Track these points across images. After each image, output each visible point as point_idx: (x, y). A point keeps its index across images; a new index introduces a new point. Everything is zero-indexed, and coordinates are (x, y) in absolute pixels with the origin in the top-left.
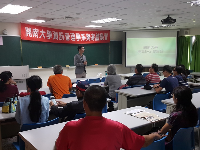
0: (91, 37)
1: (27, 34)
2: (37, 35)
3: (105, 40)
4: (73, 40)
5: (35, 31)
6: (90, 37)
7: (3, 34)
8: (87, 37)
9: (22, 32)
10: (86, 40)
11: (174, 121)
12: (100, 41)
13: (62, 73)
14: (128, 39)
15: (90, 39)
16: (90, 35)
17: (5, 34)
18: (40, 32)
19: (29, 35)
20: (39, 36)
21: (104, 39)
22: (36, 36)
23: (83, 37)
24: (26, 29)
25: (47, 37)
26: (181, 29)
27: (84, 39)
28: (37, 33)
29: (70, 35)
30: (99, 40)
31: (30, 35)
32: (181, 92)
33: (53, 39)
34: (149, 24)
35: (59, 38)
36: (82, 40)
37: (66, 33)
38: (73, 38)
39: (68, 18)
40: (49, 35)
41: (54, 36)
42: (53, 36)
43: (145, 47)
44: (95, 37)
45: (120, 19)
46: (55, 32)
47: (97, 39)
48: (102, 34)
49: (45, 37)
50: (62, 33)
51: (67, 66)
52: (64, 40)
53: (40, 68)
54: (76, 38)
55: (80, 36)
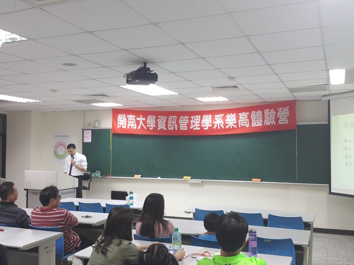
0: (237, 121)
1: (119, 125)
2: (134, 125)
3: (280, 123)
4: (194, 129)
5: (130, 119)
6: (235, 119)
8: (226, 120)
10: (227, 127)
12: (264, 126)
15: (237, 124)
16: (234, 117)
18: (138, 119)
19: (122, 125)
20: (138, 125)
21: (277, 122)
22: (133, 127)
23: (219, 120)
24: (119, 117)
25: (148, 126)
27: (220, 126)
28: (134, 121)
30: (261, 125)
31: (124, 125)
33: (158, 129)
35: (167, 127)
36: (215, 128)
37: (184, 117)
38: (194, 125)
40: (151, 122)
41: (159, 123)
42: (157, 124)
44: (249, 117)
46: (162, 117)
47: (257, 124)
48: (272, 110)
49: (146, 126)
50: (174, 117)
51: (185, 177)
52: (176, 129)
53: (138, 177)
54: (200, 124)
55: (211, 121)
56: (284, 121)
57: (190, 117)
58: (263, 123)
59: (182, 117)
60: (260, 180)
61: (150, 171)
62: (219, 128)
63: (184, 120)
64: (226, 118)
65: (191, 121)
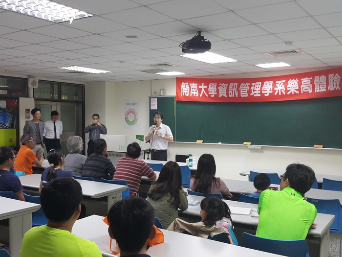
0: (300, 86)
1: (183, 93)
2: (196, 93)
4: (255, 95)
5: (193, 87)
6: (297, 85)
8: (288, 86)
10: (288, 93)
12: (328, 92)
15: (299, 90)
16: (297, 83)
18: (200, 87)
20: (200, 93)
23: (280, 86)
24: (182, 85)
25: (209, 93)
27: (282, 93)
28: (196, 89)
29: (250, 86)
30: (325, 90)
31: (187, 93)
33: (219, 96)
35: (227, 94)
36: (276, 94)
38: (255, 92)
40: (212, 89)
41: (220, 91)
42: (218, 91)
44: (312, 82)
46: (223, 84)
47: (320, 89)
48: (337, 74)
49: (208, 94)
50: (235, 84)
51: (245, 143)
52: (237, 96)
53: (200, 142)
54: (261, 90)
55: (271, 87)
57: (251, 84)
58: (327, 88)
59: (242, 84)
60: (322, 146)
61: (211, 137)
62: (280, 94)
63: (245, 87)
64: (288, 84)
65: (251, 88)
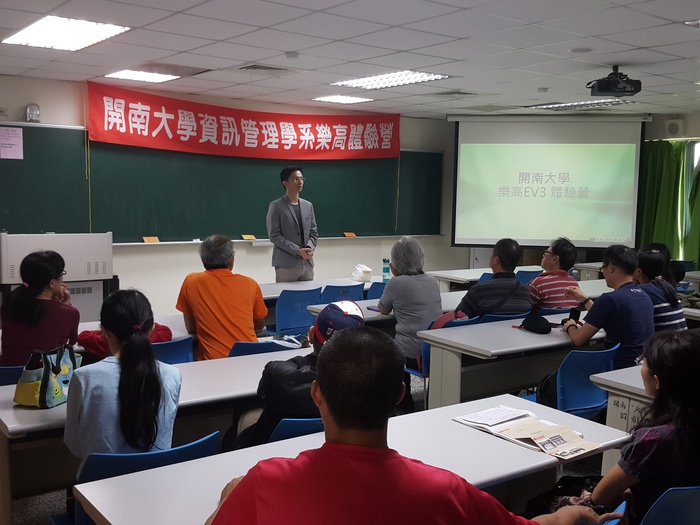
0: (332, 138)
1: (109, 123)
3: (383, 147)
4: (269, 146)
5: (136, 113)
6: (329, 135)
7: (24, 118)
8: (319, 136)
9: (90, 113)
10: (317, 148)
11: (646, 458)
12: (366, 150)
13: (230, 266)
14: (463, 148)
15: (330, 144)
16: (329, 133)
17: (31, 121)
18: (156, 114)
19: (115, 124)
20: (152, 128)
21: (380, 145)
22: (141, 130)
23: (307, 134)
24: (106, 104)
25: (179, 132)
26: (656, 116)
27: (309, 145)
28: (145, 117)
29: (260, 128)
30: (361, 148)
31: (121, 125)
32: (675, 353)
33: (201, 141)
34: (542, 94)
35: (219, 138)
36: (300, 147)
37: (246, 122)
38: (270, 140)
39: (255, 67)
40: (187, 125)
41: (204, 130)
42: (199, 130)
43: (524, 177)
44: (348, 135)
45: (439, 77)
46: (207, 116)
47: (354, 145)
48: (374, 125)
49: (174, 132)
50: (230, 119)
51: (244, 237)
52: (237, 145)
53: (152, 241)
54: (279, 138)
55: (295, 134)
56: (386, 145)
57: (258, 123)
58: (363, 144)
59: (243, 122)
60: (354, 234)
62: (306, 148)
63: (249, 128)
64: (317, 131)
65: (263, 132)
